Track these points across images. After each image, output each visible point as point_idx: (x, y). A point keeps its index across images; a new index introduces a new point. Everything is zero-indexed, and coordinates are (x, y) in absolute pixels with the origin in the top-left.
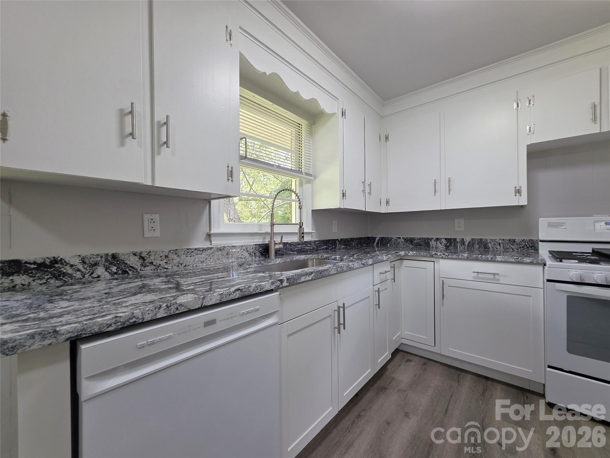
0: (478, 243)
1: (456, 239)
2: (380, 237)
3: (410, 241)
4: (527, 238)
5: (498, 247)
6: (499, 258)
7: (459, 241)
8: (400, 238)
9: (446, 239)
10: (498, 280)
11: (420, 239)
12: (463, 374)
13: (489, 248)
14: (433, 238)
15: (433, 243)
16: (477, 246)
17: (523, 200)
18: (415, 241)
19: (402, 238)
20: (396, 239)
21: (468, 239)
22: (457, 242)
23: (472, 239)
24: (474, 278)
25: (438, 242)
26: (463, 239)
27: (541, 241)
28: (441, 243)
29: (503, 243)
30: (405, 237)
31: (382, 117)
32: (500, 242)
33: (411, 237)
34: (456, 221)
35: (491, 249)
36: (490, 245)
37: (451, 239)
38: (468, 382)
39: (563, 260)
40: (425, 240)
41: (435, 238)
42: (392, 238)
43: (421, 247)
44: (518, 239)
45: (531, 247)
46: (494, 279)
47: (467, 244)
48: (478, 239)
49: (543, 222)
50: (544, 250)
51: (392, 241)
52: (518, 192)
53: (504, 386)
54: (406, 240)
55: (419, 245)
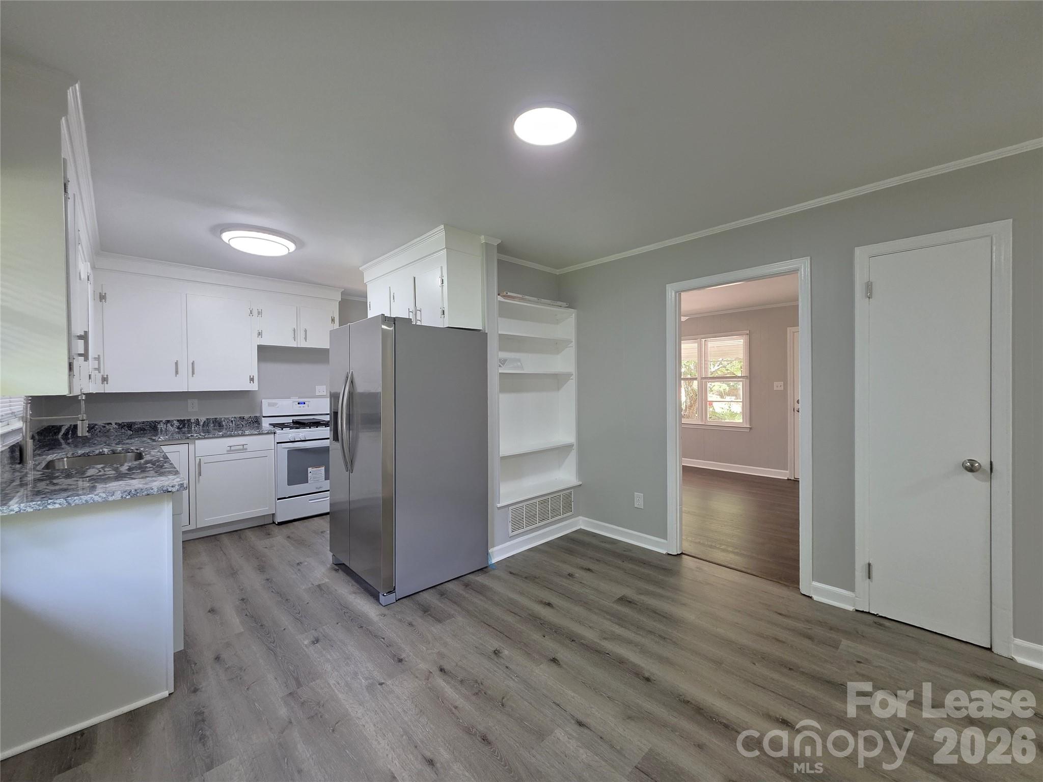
0: (213, 422)
1: (190, 420)
2: (71, 425)
3: (128, 427)
4: (253, 415)
5: (231, 424)
6: (247, 432)
7: (193, 421)
8: (111, 424)
9: (178, 421)
10: (246, 449)
11: (143, 423)
12: (218, 537)
13: (223, 426)
14: (162, 421)
15: (161, 426)
16: (212, 425)
17: (254, 387)
18: (137, 426)
19: (114, 424)
20: (104, 425)
21: (202, 419)
22: (192, 423)
23: (207, 419)
24: (228, 451)
25: (169, 425)
26: (198, 419)
27: (263, 417)
28: (172, 426)
29: (235, 421)
30: (120, 422)
31: (95, 268)
32: (233, 419)
33: (129, 421)
34: (189, 401)
35: (225, 426)
36: (224, 423)
37: (184, 420)
38: (226, 540)
39: (284, 429)
40: (150, 424)
41: (164, 420)
42: (96, 425)
43: (145, 432)
44: (246, 416)
45: (256, 422)
46: (243, 449)
47: (202, 424)
48: (213, 419)
49: (265, 403)
50: (266, 424)
51: (95, 428)
52: (252, 380)
53: (249, 530)
54: (121, 426)
55: (141, 430)
